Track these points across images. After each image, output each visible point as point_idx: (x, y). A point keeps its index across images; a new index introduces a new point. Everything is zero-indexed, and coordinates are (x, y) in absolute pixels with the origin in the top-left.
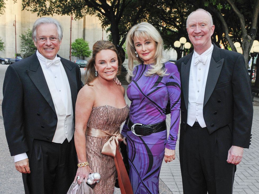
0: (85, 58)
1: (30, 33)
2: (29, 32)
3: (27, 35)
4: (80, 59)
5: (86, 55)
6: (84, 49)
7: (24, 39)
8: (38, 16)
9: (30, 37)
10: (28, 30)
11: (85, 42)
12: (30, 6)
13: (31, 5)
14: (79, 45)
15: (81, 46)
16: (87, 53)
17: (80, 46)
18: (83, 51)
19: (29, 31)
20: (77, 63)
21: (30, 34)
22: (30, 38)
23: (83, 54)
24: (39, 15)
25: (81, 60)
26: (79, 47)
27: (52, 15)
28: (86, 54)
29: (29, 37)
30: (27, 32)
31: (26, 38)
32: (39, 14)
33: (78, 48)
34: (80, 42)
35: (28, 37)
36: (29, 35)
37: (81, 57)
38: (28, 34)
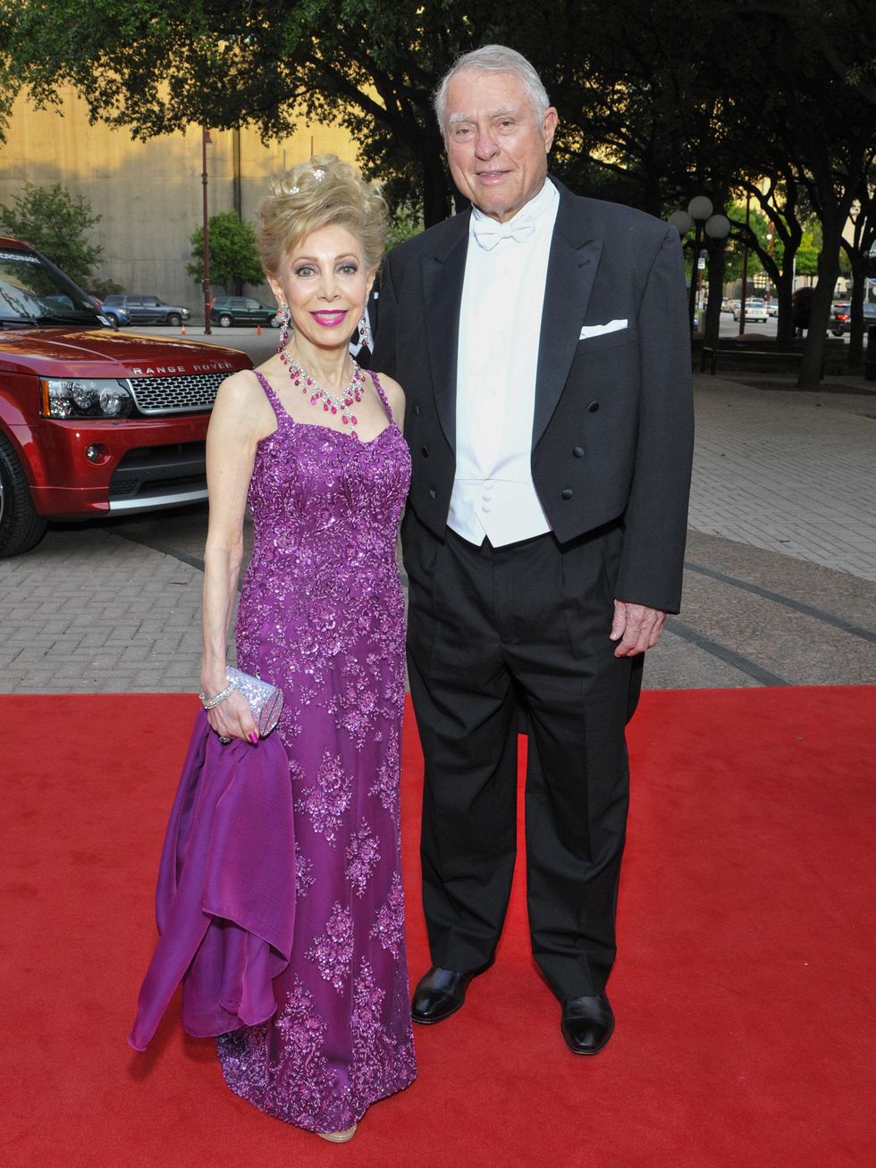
0: (248, 286)
1: (31, 199)
2: (30, 194)
3: (20, 209)
4: (227, 294)
5: (253, 276)
6: (244, 253)
7: (10, 225)
8: (133, 138)
9: (31, 215)
10: (27, 190)
11: (246, 225)
12: (113, 105)
13: (117, 100)
14: (223, 241)
15: (233, 243)
16: (254, 269)
17: (228, 243)
18: (240, 260)
19: (30, 190)
20: (217, 309)
21: (34, 204)
22: (32, 218)
23: (241, 274)
24: (139, 136)
25: (232, 295)
26: (225, 245)
27: (183, 129)
28: (253, 272)
29: (29, 216)
30: (23, 195)
31: (19, 219)
32: (136, 132)
33: (222, 250)
34: (227, 228)
35: (24, 215)
36: (29, 206)
37: (229, 283)
38: (25, 204)
